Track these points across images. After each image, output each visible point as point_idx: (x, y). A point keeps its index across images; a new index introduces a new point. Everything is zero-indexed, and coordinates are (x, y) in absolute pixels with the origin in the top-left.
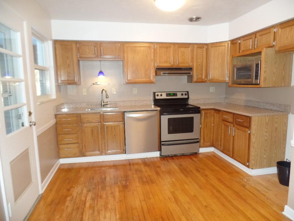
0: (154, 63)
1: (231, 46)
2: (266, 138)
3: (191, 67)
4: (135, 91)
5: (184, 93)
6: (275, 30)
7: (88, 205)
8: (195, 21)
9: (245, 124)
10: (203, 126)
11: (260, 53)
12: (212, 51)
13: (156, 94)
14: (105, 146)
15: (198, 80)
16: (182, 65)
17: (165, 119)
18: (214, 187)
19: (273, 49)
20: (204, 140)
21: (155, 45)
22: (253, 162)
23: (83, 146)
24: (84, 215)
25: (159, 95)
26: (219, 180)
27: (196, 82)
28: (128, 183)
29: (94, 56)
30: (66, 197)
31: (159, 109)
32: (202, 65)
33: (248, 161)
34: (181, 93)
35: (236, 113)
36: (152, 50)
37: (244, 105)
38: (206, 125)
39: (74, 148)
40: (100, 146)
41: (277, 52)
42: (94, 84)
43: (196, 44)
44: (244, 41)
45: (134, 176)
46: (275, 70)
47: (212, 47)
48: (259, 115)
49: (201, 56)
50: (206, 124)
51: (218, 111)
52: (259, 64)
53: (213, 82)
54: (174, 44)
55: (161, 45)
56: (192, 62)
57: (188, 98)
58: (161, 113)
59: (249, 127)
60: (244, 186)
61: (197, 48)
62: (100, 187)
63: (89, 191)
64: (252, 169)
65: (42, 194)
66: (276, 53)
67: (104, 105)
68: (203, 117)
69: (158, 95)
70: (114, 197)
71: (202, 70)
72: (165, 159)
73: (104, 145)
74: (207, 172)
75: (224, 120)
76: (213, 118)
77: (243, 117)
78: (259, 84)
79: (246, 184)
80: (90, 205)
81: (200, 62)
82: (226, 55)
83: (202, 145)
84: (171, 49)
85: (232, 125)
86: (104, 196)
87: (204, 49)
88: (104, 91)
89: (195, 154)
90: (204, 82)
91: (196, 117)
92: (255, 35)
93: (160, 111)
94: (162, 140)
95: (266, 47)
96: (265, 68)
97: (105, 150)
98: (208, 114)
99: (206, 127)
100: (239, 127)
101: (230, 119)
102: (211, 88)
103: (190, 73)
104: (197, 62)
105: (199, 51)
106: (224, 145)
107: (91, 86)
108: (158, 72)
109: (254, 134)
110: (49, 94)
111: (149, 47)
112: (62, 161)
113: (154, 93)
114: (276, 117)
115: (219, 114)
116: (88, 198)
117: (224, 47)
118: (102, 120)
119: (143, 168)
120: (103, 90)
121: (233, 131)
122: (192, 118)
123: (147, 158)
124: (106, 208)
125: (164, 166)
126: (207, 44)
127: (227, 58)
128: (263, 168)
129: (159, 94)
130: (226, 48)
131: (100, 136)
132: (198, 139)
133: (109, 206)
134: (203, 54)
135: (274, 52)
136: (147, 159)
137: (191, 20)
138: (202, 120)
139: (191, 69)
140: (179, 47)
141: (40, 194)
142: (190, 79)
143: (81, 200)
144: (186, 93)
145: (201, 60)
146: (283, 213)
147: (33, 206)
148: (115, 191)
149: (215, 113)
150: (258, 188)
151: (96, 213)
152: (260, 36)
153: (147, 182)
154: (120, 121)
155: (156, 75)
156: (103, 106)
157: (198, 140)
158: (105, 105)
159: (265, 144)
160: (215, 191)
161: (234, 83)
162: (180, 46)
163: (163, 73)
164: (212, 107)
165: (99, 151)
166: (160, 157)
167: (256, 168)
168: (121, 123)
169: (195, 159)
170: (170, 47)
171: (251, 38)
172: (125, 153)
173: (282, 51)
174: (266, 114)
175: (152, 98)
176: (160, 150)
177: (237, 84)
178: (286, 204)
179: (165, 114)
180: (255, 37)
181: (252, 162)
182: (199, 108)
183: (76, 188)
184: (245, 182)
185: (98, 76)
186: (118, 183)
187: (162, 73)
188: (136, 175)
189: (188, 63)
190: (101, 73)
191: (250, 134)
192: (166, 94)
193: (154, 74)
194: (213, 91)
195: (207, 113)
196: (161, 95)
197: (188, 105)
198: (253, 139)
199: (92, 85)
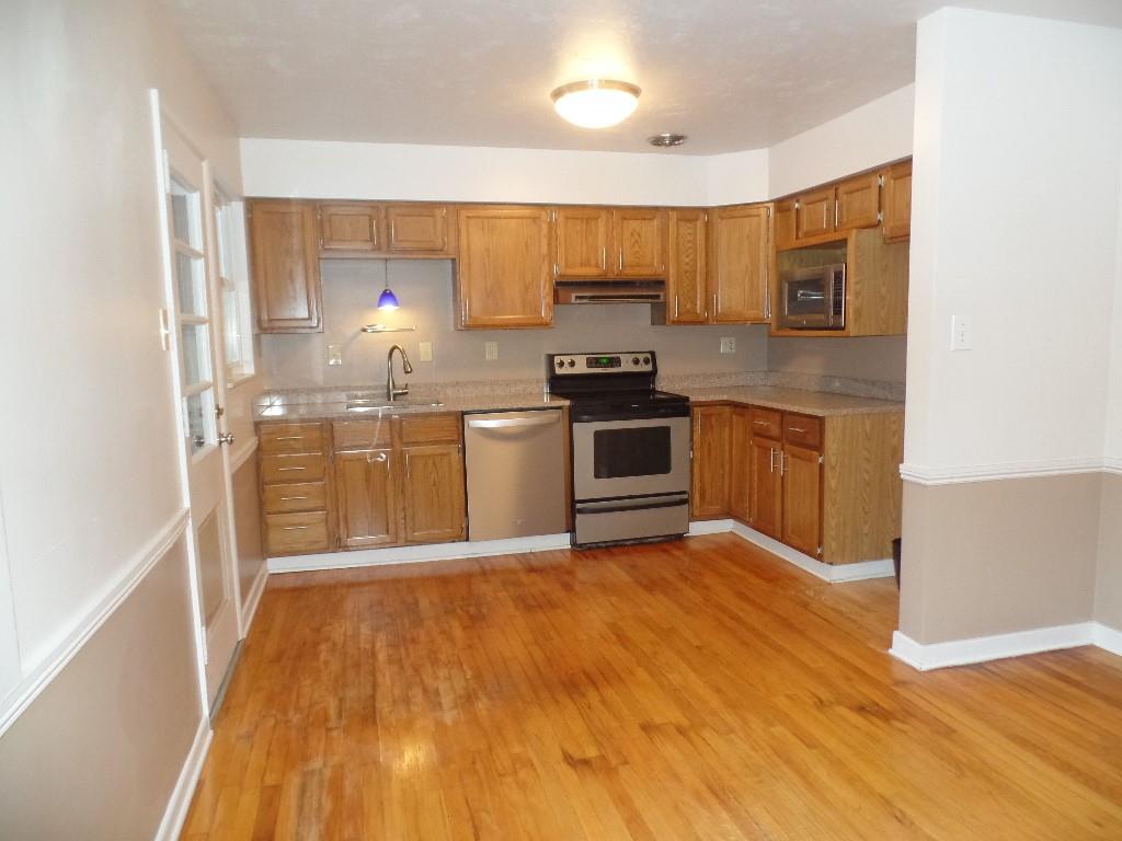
0: (551, 268)
1: (775, 218)
2: (867, 477)
3: (661, 278)
4: (491, 350)
5: (641, 357)
6: (882, 181)
7: (382, 657)
8: (671, 144)
9: (810, 440)
10: (698, 455)
11: (843, 243)
12: (723, 229)
13: (557, 360)
14: (405, 518)
15: (683, 318)
16: (632, 273)
17: (585, 433)
18: (724, 610)
19: (878, 230)
20: (702, 497)
21: (552, 212)
22: (834, 545)
23: (338, 518)
24: (378, 675)
25: (566, 364)
26: (741, 595)
27: (678, 323)
28: (484, 611)
29: (368, 246)
30: (316, 645)
31: (567, 403)
32: (695, 271)
33: (820, 544)
34: (634, 356)
35: (788, 409)
36: (545, 227)
37: (817, 389)
38: (709, 451)
39: (313, 525)
40: (391, 518)
41: (889, 241)
42: (364, 330)
43: (673, 209)
44: (808, 204)
45: (500, 594)
46: (883, 290)
47: (722, 218)
48: (845, 411)
49: (689, 245)
50: (706, 448)
51: (739, 407)
52: (841, 272)
53: (729, 322)
54: (609, 209)
55: (570, 213)
56: (664, 262)
57: (654, 372)
58: (574, 416)
59: (819, 448)
60: (805, 606)
61: (678, 219)
62: (406, 621)
63: (376, 630)
64: (831, 564)
65: (245, 640)
66: (884, 242)
67: (395, 395)
68: (698, 428)
69: (562, 364)
70: (451, 639)
71: (694, 288)
72: (587, 552)
73: (402, 515)
74: (710, 580)
75: (759, 434)
76: (727, 429)
77: (805, 420)
78: (843, 329)
79: (809, 601)
80: (389, 656)
81: (687, 264)
82: (762, 244)
83: (696, 513)
84: (600, 224)
85: (778, 445)
86: (423, 638)
87: (700, 224)
88: (396, 352)
89: (678, 539)
90: (701, 323)
91: (677, 426)
92: (836, 189)
93: (570, 408)
94: (577, 498)
95: (858, 228)
96: (857, 283)
97: (405, 528)
98: (713, 419)
99: (709, 454)
100: (797, 450)
101: (775, 431)
102: (723, 340)
103: (658, 297)
104: (678, 261)
105: (685, 229)
106: (758, 509)
107: (355, 337)
108: (561, 293)
109: (833, 465)
110: (235, 361)
111: (535, 219)
112: (276, 565)
113: (551, 358)
114: (894, 418)
115: (743, 416)
116: (378, 645)
117: (757, 218)
118: (396, 438)
119: (524, 578)
120: (395, 348)
121: (780, 460)
122: (666, 430)
123: (531, 553)
124: (435, 662)
125: (586, 572)
126: (705, 210)
127: (766, 253)
128: (862, 561)
129: (566, 360)
130: (763, 224)
131: (390, 489)
132: (684, 493)
133: (443, 657)
134: (695, 239)
135: (879, 242)
136: (532, 557)
137: (658, 142)
138: (697, 437)
139: (660, 283)
140: (625, 219)
141: (240, 638)
142: (660, 315)
143: (359, 649)
144: (649, 356)
145: (691, 257)
146: (890, 651)
147: (230, 664)
148: (450, 627)
149: (734, 416)
150: (843, 609)
151: (410, 671)
152: (847, 193)
153: (540, 607)
154: (452, 441)
155: (556, 300)
156: (394, 400)
157: (686, 496)
158: (400, 394)
159: (865, 495)
160: (726, 619)
161: (782, 324)
162: (628, 216)
163: (577, 297)
164: (725, 397)
165: (388, 532)
166: (572, 551)
167: (843, 562)
168: (454, 450)
169: (677, 553)
170: (597, 219)
171: (826, 199)
172: (467, 540)
173: (900, 239)
174: (865, 410)
175: (543, 374)
176: (571, 529)
177: (793, 328)
178: (897, 629)
179: (585, 417)
180: (836, 197)
181: (831, 544)
182: (687, 399)
183: (337, 625)
184: (809, 597)
185: (379, 305)
186: (454, 611)
187: (573, 295)
188: (504, 593)
189: (652, 265)
190: (387, 295)
191: (821, 466)
192: (587, 359)
193: (550, 299)
194: (728, 350)
195: (710, 415)
196: (572, 364)
197: (654, 391)
198: (832, 481)
199: (358, 334)
